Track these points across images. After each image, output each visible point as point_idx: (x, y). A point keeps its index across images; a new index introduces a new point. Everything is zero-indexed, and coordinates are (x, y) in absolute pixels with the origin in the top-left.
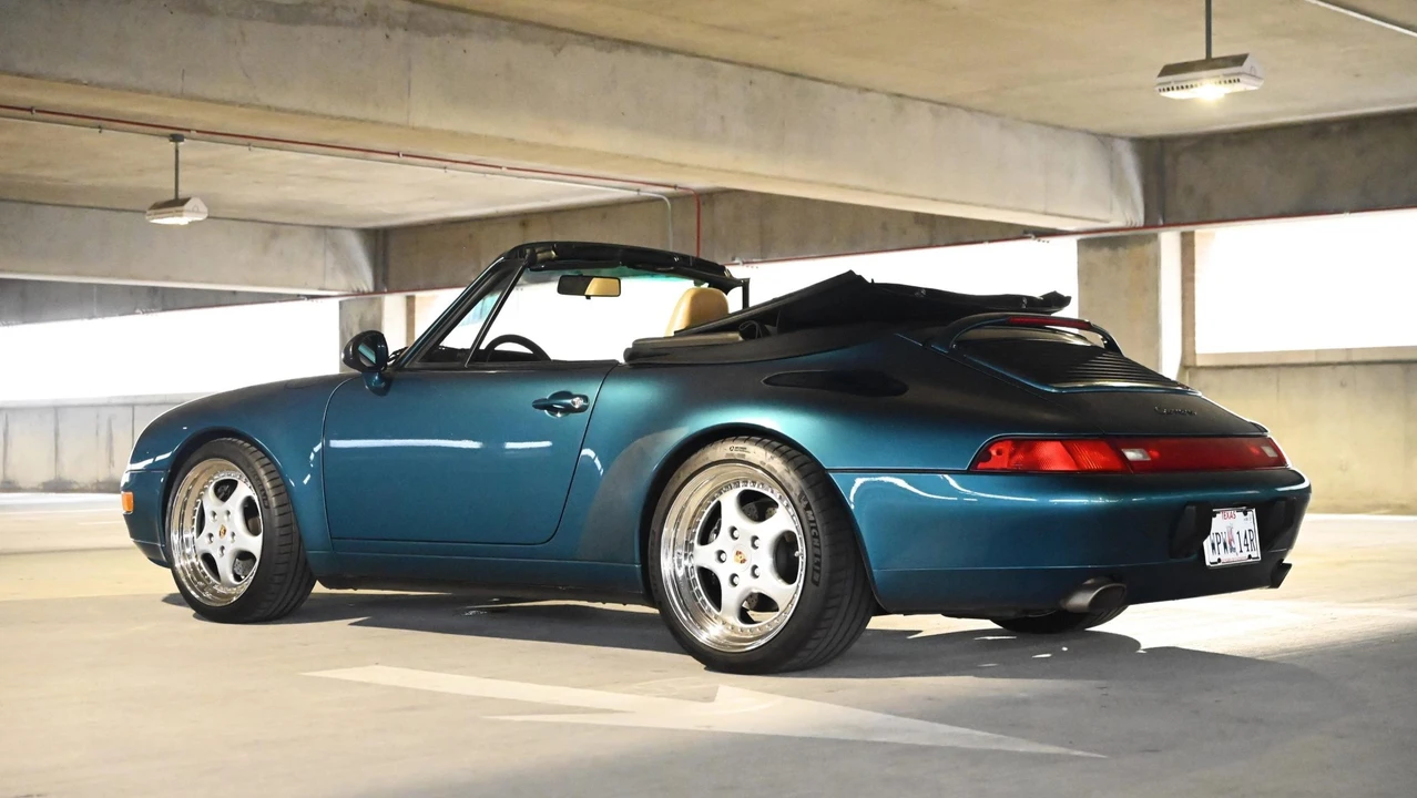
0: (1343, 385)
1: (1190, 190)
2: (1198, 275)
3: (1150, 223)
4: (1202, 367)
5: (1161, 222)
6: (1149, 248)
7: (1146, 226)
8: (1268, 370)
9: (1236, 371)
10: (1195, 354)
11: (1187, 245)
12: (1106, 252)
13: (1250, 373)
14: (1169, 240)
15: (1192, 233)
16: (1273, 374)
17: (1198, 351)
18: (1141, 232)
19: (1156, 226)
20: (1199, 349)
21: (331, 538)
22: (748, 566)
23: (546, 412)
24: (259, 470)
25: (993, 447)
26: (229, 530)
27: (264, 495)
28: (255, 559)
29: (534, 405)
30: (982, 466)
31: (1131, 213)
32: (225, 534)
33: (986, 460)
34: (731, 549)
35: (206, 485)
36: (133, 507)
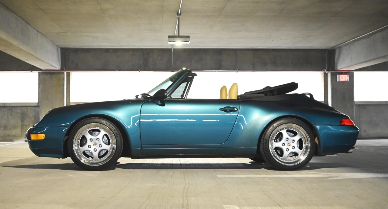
1: (73, 62)
2: (71, 83)
3: (62, 69)
5: (65, 69)
6: (62, 76)
10: (70, 103)
11: (68, 75)
12: (49, 76)
14: (65, 73)
15: (70, 73)
17: (70, 102)
18: (59, 71)
19: (64, 70)
20: (71, 101)
21: (141, 145)
22: (291, 146)
23: (223, 111)
24: (113, 127)
25: (342, 120)
26: (98, 144)
27: (116, 133)
28: (107, 152)
29: (220, 110)
30: (341, 124)
31: (57, 66)
32: (96, 145)
33: (342, 123)
34: (286, 143)
35: (84, 131)
36: (43, 138)
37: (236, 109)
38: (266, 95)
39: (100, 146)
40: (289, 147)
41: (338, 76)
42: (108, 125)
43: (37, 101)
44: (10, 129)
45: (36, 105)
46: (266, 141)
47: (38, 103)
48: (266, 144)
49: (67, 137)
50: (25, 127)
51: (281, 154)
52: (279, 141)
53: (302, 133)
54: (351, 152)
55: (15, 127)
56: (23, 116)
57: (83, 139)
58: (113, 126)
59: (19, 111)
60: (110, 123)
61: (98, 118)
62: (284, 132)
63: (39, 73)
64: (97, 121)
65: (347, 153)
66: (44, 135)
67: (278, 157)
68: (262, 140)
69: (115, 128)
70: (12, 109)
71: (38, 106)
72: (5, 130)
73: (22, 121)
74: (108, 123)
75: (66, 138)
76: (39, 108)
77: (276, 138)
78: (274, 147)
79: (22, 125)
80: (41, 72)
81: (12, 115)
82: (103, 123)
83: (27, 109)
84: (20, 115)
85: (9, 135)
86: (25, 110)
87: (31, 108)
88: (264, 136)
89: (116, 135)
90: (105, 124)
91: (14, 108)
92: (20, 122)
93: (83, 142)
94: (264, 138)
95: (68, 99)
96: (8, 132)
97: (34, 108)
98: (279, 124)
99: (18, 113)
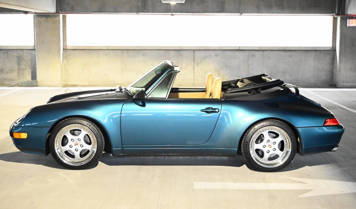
0: (106, 55)
1: (68, 4)
3: (57, 12)
4: (68, 49)
6: (57, 18)
7: (56, 13)
8: (86, 50)
9: (78, 50)
11: (64, 18)
12: (44, 18)
13: (82, 51)
14: (61, 16)
15: (66, 16)
16: (88, 52)
18: (54, 14)
19: (59, 13)
20: (68, 45)
21: (122, 145)
22: (272, 148)
23: (204, 112)
24: (94, 128)
25: (326, 121)
26: (79, 144)
27: (97, 134)
28: (88, 151)
29: (201, 111)
30: (325, 125)
31: (52, 9)
32: (77, 144)
33: (326, 123)
34: (267, 144)
35: (66, 131)
36: (25, 137)
37: (217, 110)
38: (249, 93)
39: (82, 146)
40: (269, 149)
41: (348, 20)
42: (89, 126)
43: (33, 45)
44: (7, 73)
45: (32, 48)
46: (247, 143)
47: (34, 46)
48: (246, 146)
49: (50, 134)
50: (21, 71)
51: (262, 156)
52: (261, 143)
53: (283, 136)
54: (334, 151)
55: (11, 71)
56: (19, 60)
57: (65, 139)
58: (94, 126)
59: (15, 54)
60: (91, 123)
61: (79, 119)
62: (266, 134)
63: (34, 15)
64: (78, 122)
65: (331, 151)
66: (26, 134)
67: (259, 158)
68: (243, 142)
69: (96, 128)
70: (8, 52)
71: (34, 49)
72: (1, 73)
73: (19, 64)
74: (89, 124)
75: (48, 135)
76: (35, 51)
77: (257, 139)
78: (255, 149)
79: (19, 69)
80: (36, 15)
81: (8, 59)
82: (84, 123)
83: (23, 52)
84: (16, 59)
85: (6, 79)
86: (22, 53)
87: (28, 51)
88: (245, 138)
89: (97, 135)
90: (85, 125)
91: (9, 51)
92: (16, 65)
93: (65, 142)
94: (244, 140)
95: (65, 42)
96: (5, 76)
97: (30, 51)
98: (260, 127)
99: (14, 56)
